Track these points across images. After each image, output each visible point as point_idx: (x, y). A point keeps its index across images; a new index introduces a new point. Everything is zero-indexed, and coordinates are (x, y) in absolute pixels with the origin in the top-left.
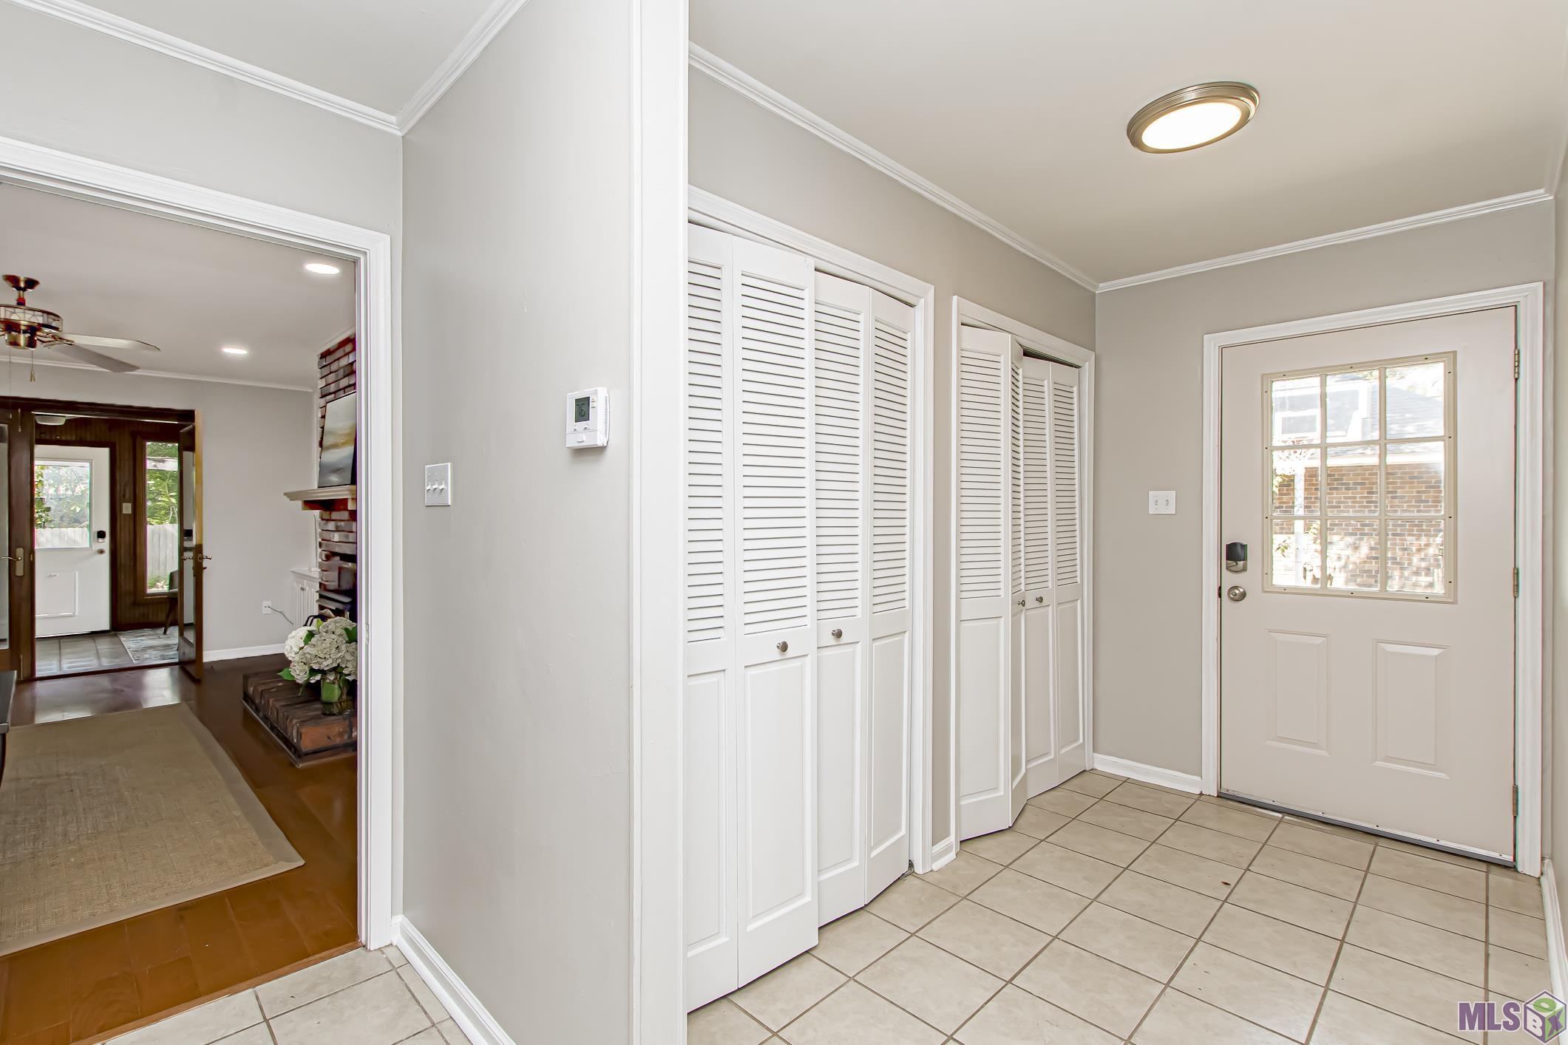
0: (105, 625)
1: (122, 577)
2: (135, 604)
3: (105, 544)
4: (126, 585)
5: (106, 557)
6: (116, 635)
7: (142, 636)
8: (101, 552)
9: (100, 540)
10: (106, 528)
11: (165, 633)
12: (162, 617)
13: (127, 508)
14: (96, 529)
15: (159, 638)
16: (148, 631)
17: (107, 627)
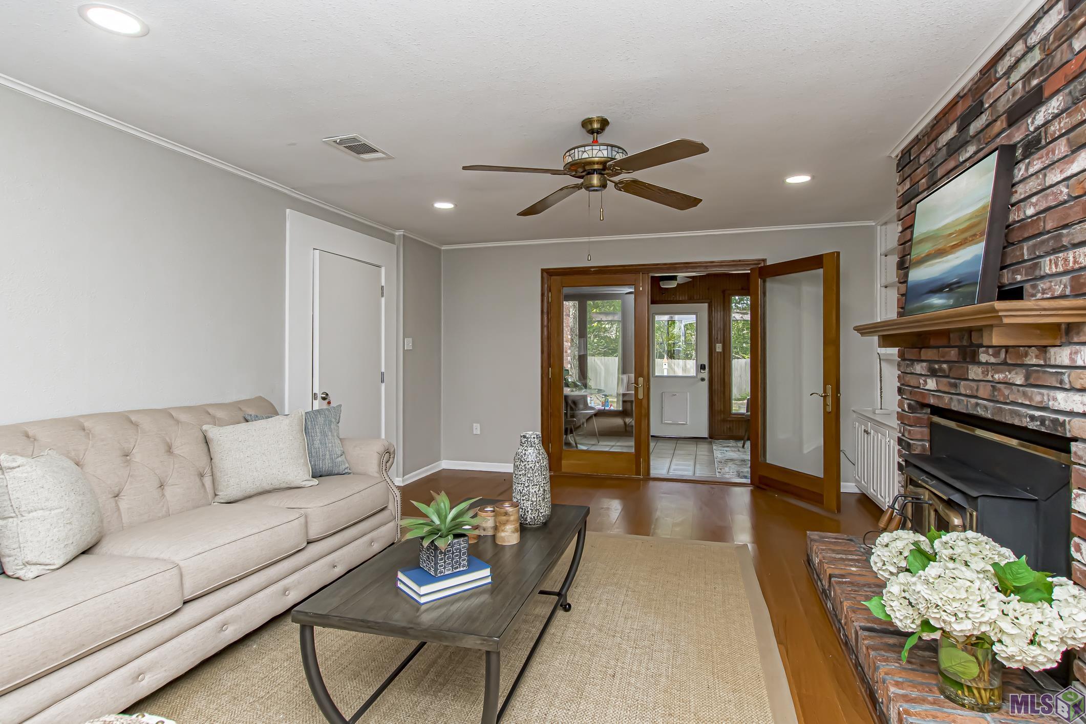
0: (705, 434)
1: (716, 399)
2: (724, 421)
3: (705, 374)
4: (718, 406)
5: (706, 383)
6: (711, 443)
7: (728, 447)
8: (703, 380)
9: (702, 371)
10: (706, 363)
11: (743, 447)
12: (742, 432)
13: (719, 348)
14: (701, 362)
15: (739, 451)
16: (732, 443)
17: (706, 436)
